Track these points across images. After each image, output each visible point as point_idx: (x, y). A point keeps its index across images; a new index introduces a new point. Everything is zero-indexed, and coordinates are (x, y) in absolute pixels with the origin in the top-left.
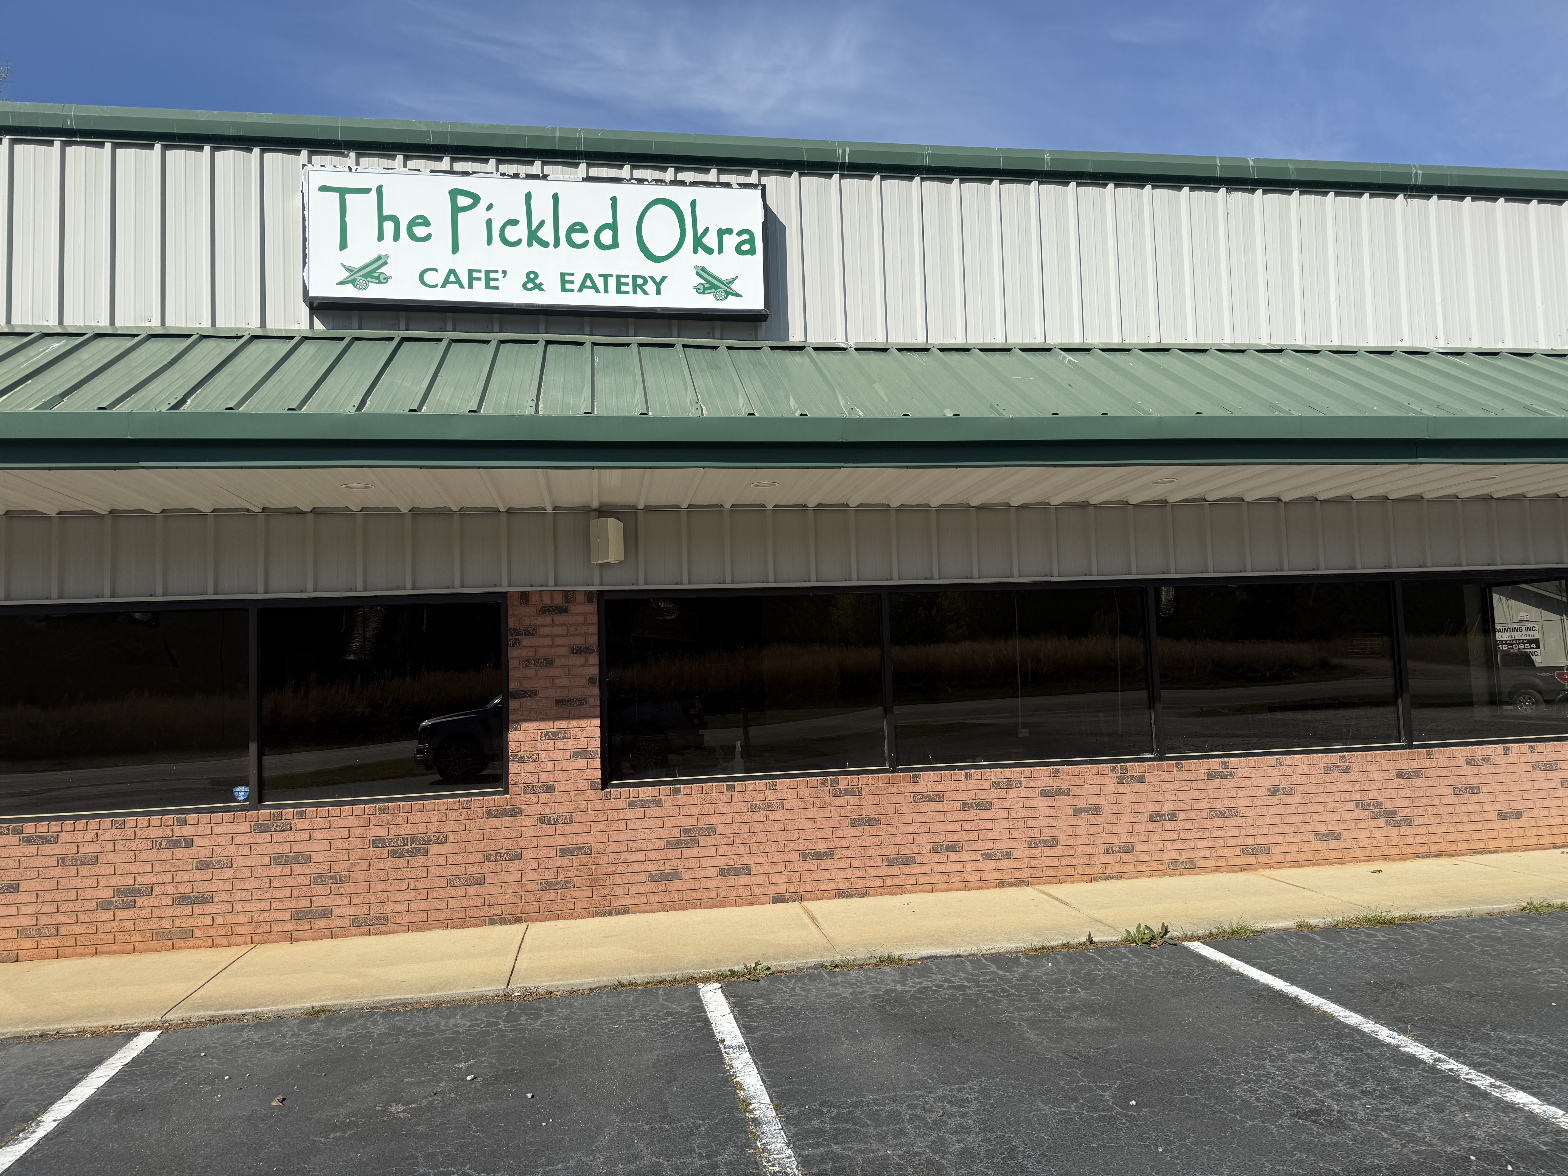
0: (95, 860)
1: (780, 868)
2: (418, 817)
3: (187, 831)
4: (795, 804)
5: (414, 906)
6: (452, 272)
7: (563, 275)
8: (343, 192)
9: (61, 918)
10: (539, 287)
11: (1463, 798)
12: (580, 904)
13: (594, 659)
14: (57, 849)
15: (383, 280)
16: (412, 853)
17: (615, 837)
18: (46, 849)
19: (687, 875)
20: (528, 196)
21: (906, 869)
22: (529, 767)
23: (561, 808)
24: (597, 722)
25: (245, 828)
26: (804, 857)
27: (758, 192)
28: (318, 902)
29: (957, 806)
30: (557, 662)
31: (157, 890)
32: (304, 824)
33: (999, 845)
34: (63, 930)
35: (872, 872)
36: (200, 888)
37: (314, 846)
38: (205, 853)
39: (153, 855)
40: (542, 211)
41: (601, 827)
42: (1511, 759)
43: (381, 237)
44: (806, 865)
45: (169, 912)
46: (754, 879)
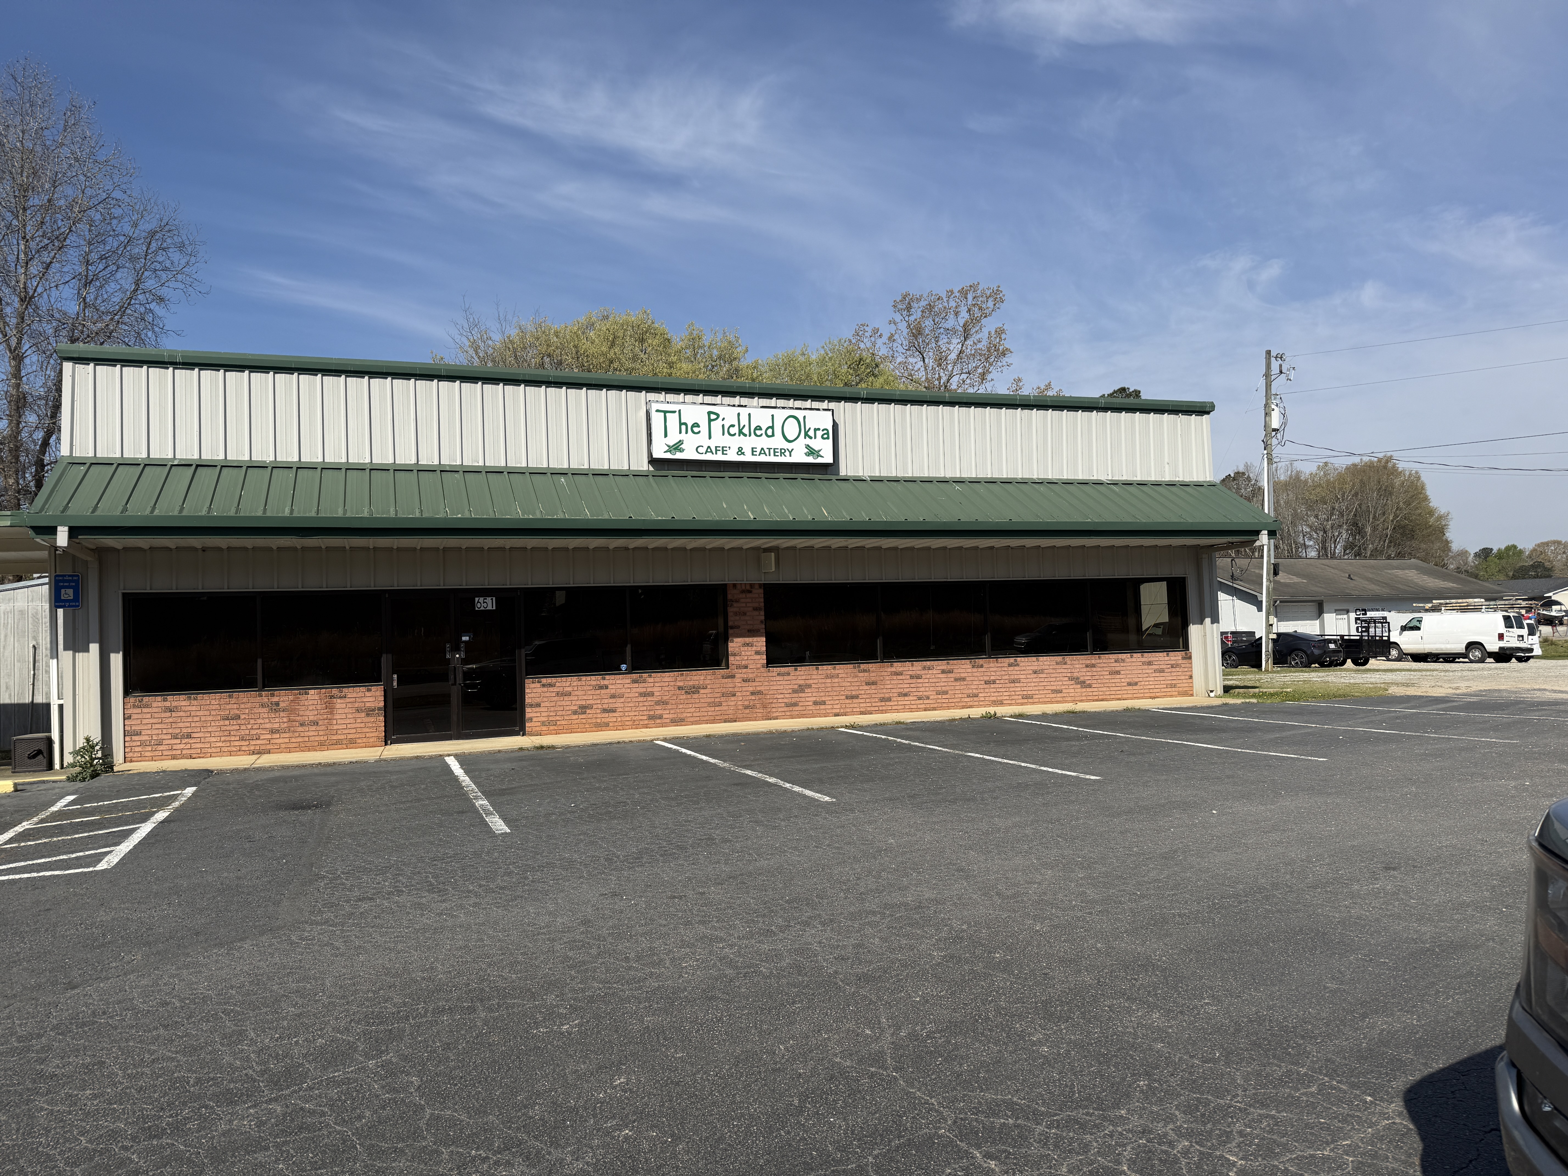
0: (570, 694)
1: (837, 702)
2: (695, 678)
3: (606, 682)
4: (843, 675)
5: (695, 714)
6: (709, 447)
7: (753, 448)
8: (665, 412)
9: (558, 718)
10: (743, 453)
11: (1113, 676)
12: (760, 715)
13: (762, 613)
14: (555, 689)
15: (682, 451)
16: (693, 693)
17: (772, 688)
18: (551, 689)
19: (801, 704)
20: (739, 414)
21: (888, 703)
22: (738, 658)
23: (751, 676)
24: (764, 639)
25: (628, 681)
26: (847, 698)
27: (831, 412)
28: (658, 712)
29: (908, 677)
30: (748, 614)
31: (595, 706)
32: (651, 680)
33: (925, 693)
34: (558, 723)
35: (874, 704)
36: (611, 706)
37: (655, 689)
38: (613, 691)
39: (593, 692)
40: (744, 421)
41: (766, 683)
42: (1134, 660)
43: (680, 432)
44: (848, 701)
45: (599, 716)
46: (827, 707)
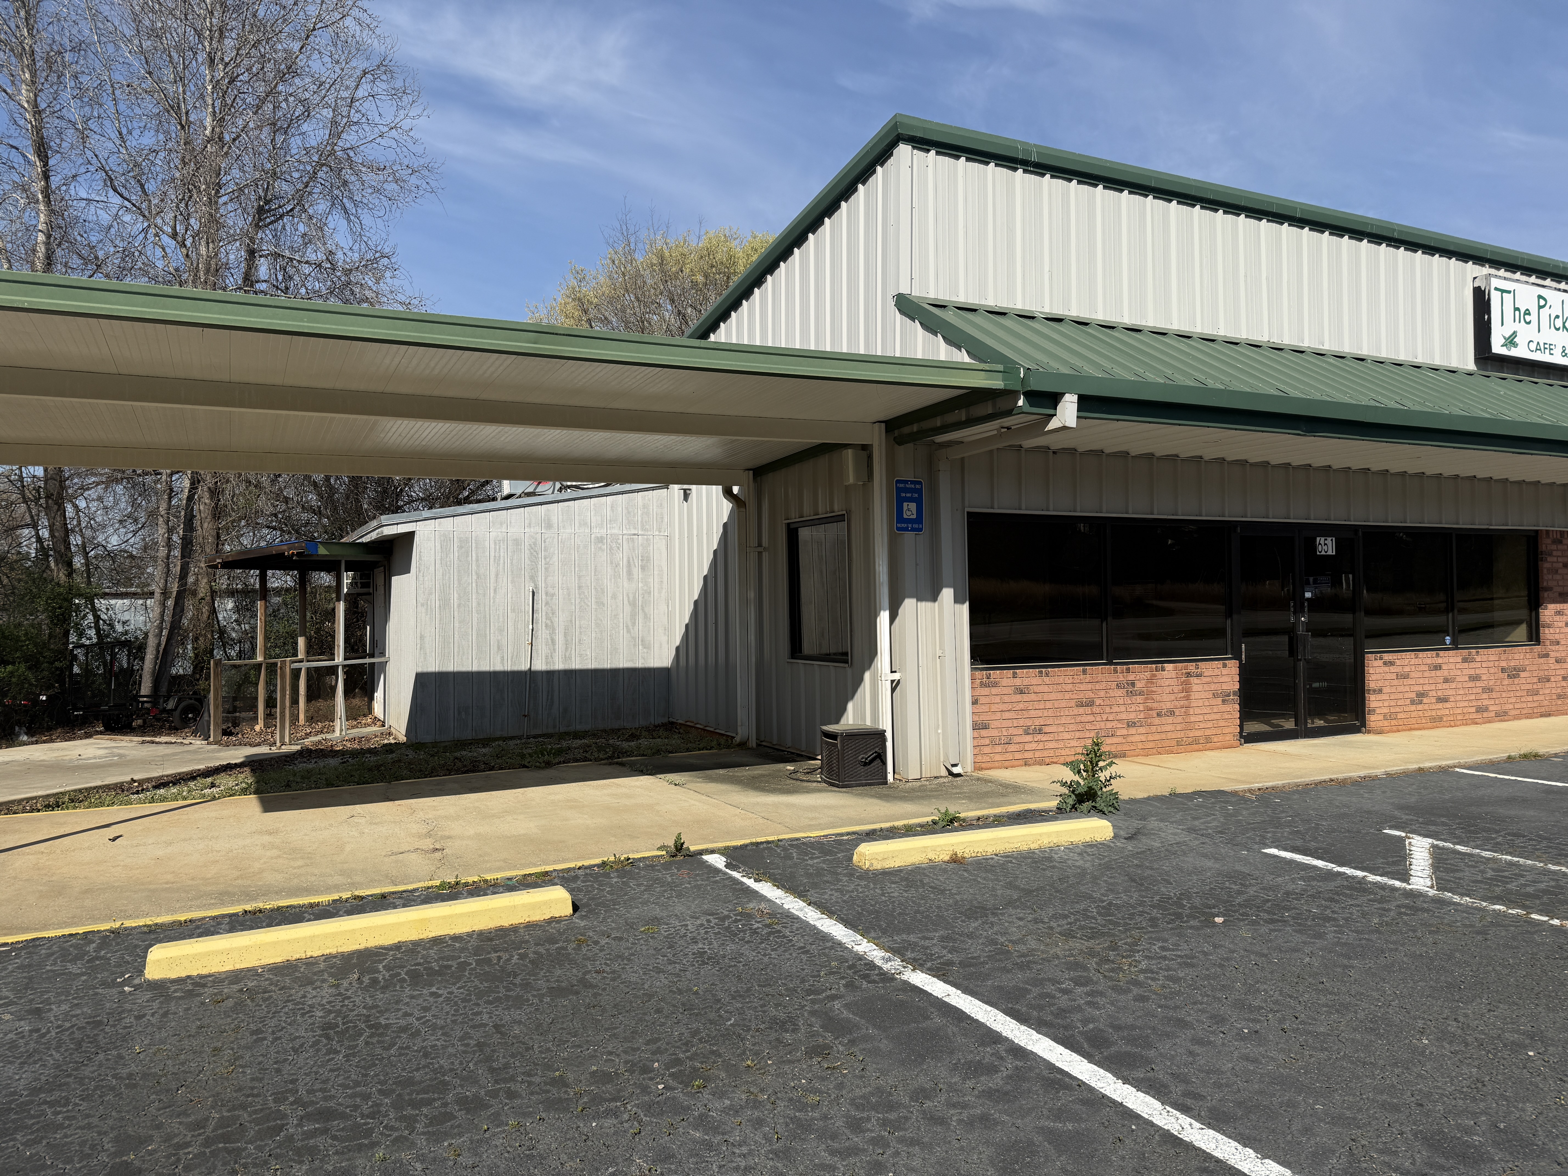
0: (1408, 676)
2: (1516, 656)
5: (1516, 706)
6: (1538, 343)
8: (1502, 291)
14: (1396, 669)
15: (1516, 345)
16: (1515, 677)
18: (1392, 669)
20: (1563, 302)
22: (1548, 630)
25: (1457, 660)
28: (1485, 703)
30: (1559, 571)
31: (1430, 694)
32: (1478, 658)
34: (1399, 716)
36: (1445, 693)
37: (1480, 671)
38: (1446, 673)
39: (1428, 674)
43: (1514, 321)
45: (1434, 707)
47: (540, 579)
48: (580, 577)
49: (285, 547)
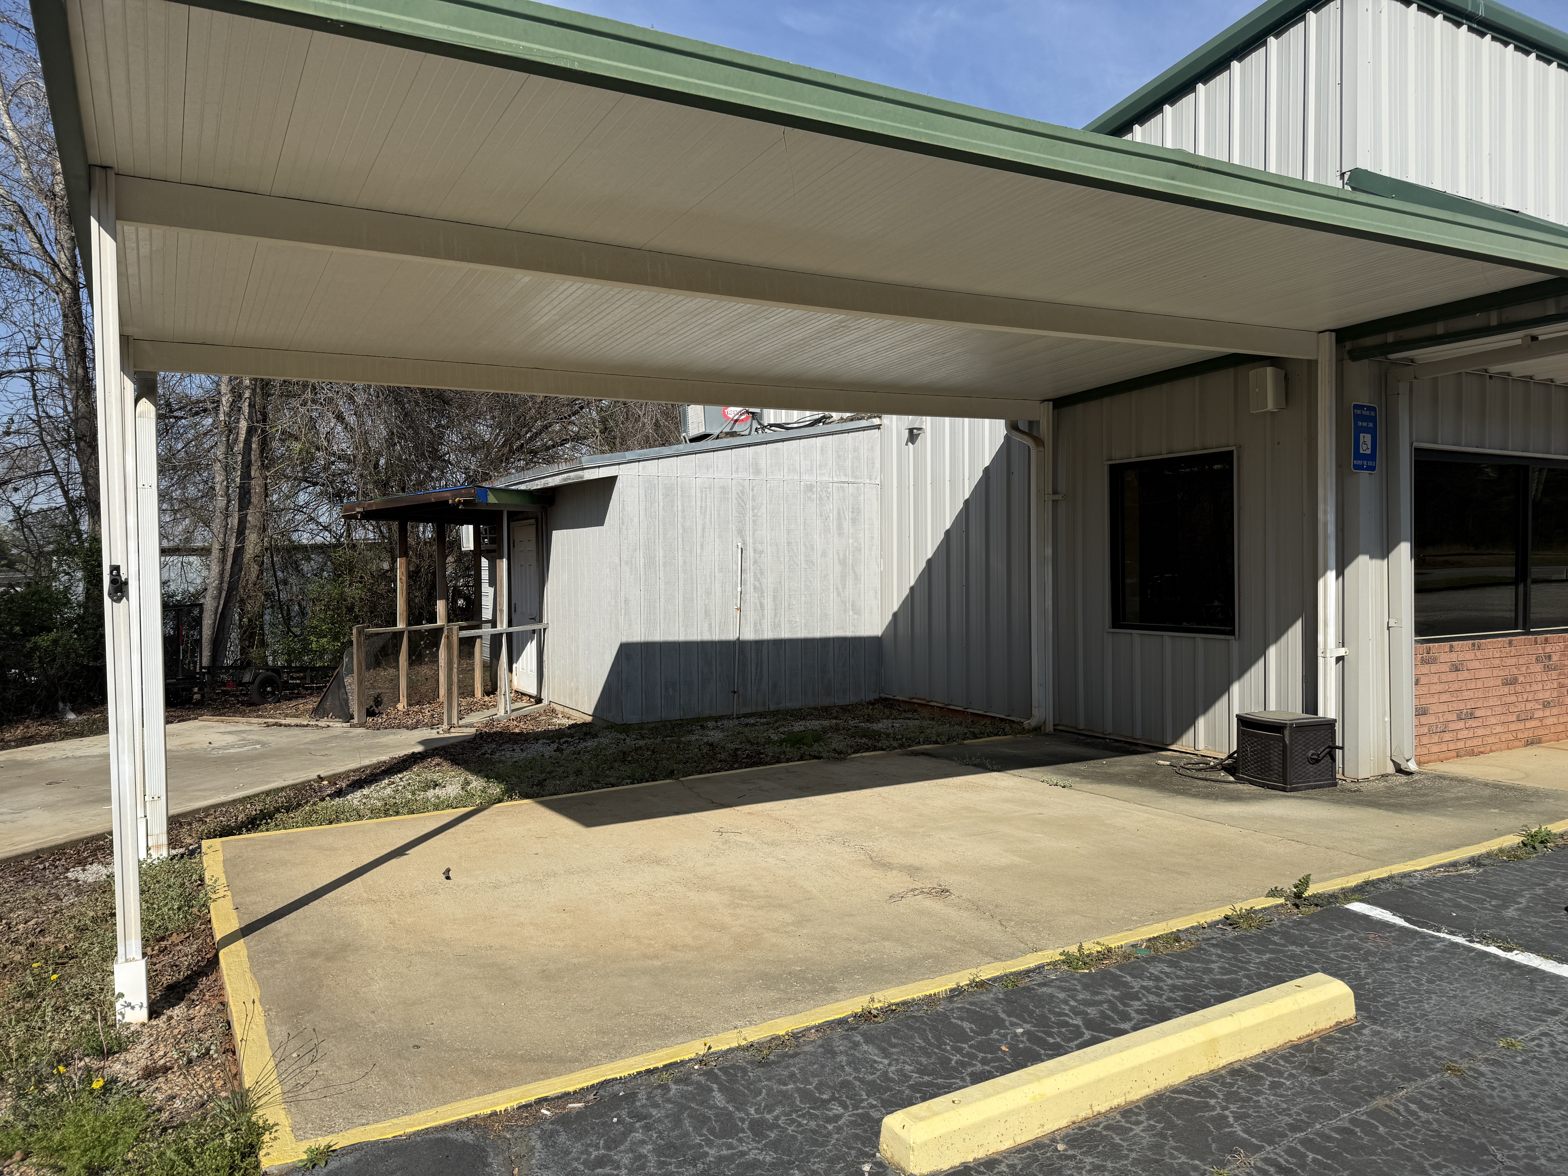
47: (747, 534)
48: (789, 531)
49: (448, 494)
